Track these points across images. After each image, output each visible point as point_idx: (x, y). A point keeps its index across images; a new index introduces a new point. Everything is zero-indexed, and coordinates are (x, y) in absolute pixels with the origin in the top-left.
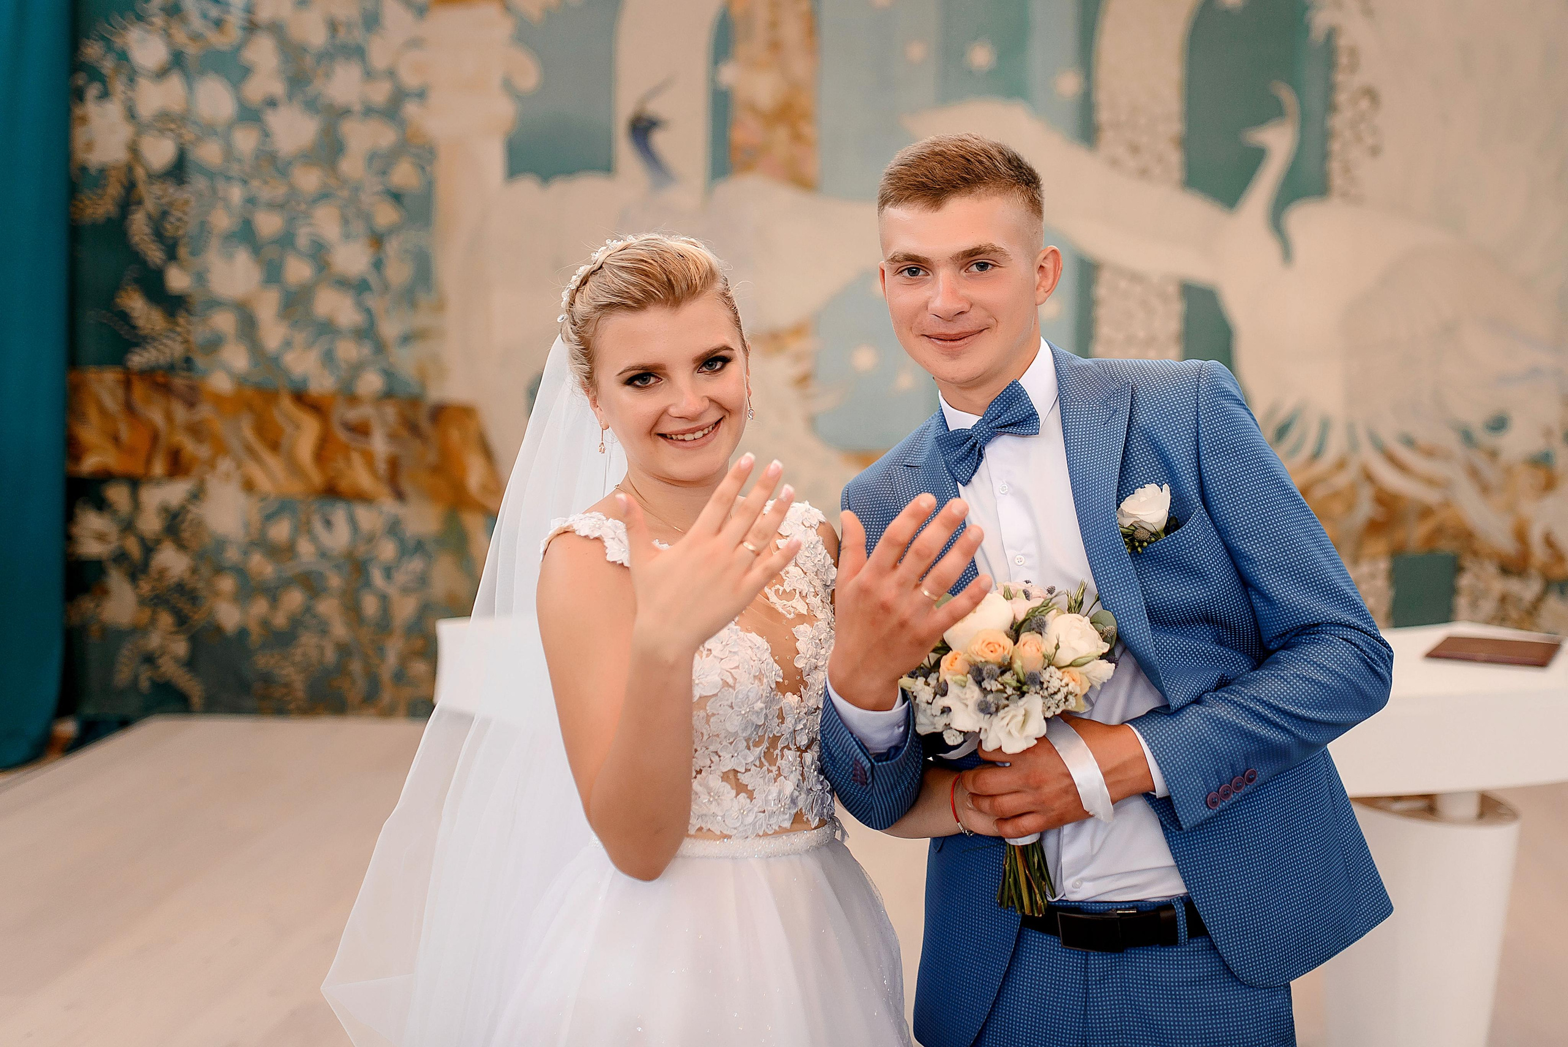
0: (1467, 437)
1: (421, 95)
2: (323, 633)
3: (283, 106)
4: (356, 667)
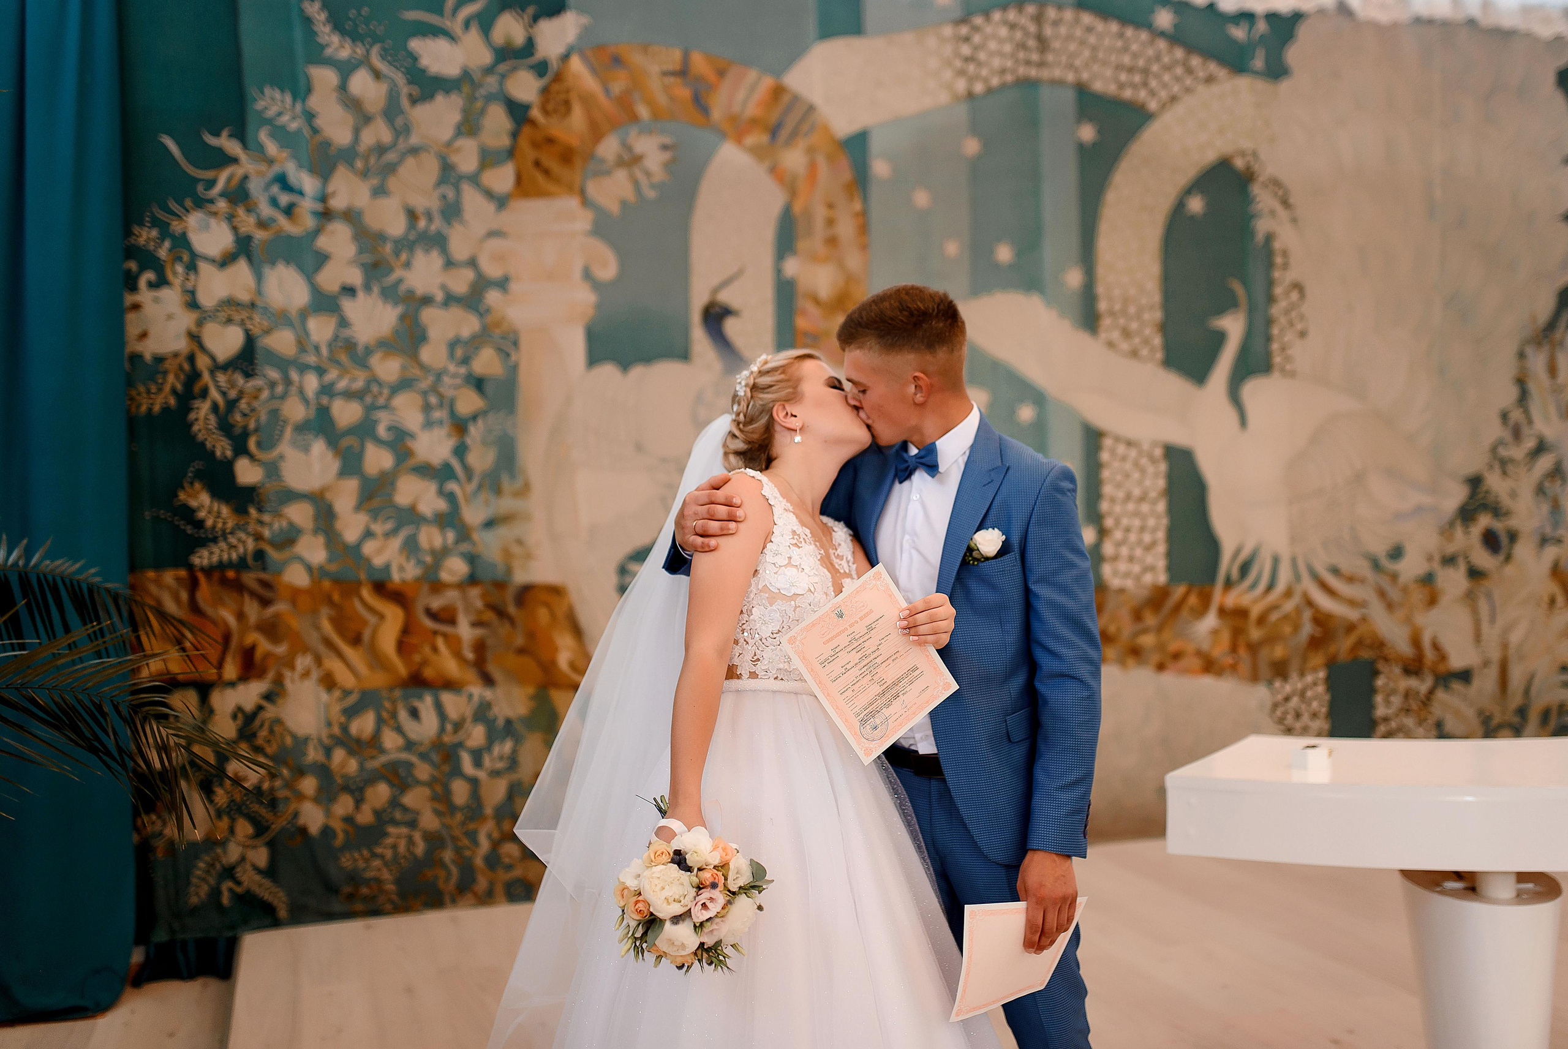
1: (503, 284)
2: (413, 824)
3: (361, 294)
4: (448, 855)
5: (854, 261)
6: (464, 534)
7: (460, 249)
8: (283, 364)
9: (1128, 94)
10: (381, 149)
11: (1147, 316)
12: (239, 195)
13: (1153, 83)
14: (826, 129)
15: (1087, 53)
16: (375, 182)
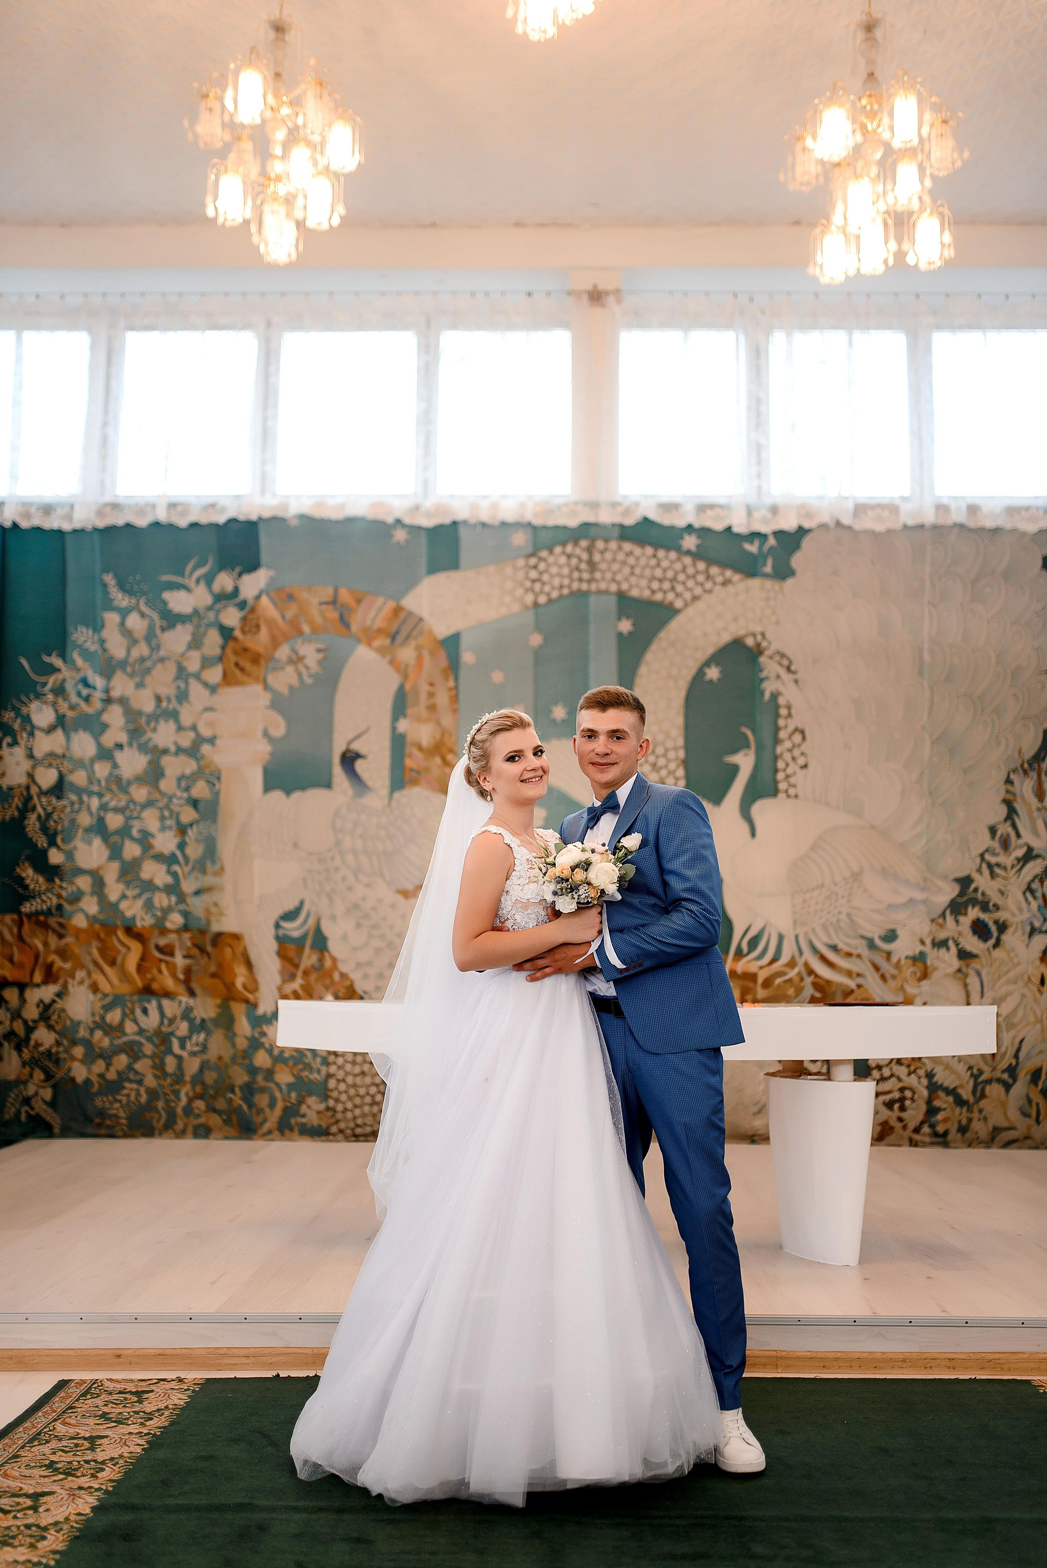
0: (871, 945)
1: (212, 741)
2: (140, 1082)
3: (126, 749)
4: (160, 1104)
5: (447, 720)
6: (182, 898)
7: (186, 717)
8: (79, 791)
9: (659, 597)
10: (142, 660)
11: (671, 755)
12: (60, 691)
13: (680, 588)
14: (430, 632)
15: (627, 570)
16: (137, 679)
